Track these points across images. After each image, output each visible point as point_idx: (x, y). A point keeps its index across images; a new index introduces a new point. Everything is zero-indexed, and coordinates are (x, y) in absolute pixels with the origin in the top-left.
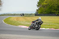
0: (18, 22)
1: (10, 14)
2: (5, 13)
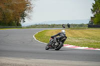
1: (45, 25)
2: (38, 24)
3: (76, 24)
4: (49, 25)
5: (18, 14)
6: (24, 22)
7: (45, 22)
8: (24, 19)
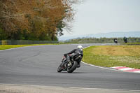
0: (111, 58)
1: (91, 39)
2: (81, 37)
3: (136, 37)
4: (98, 39)
5: (54, 23)
6: (62, 34)
7: (92, 35)
8: (62, 31)
